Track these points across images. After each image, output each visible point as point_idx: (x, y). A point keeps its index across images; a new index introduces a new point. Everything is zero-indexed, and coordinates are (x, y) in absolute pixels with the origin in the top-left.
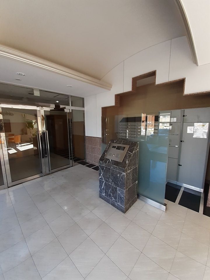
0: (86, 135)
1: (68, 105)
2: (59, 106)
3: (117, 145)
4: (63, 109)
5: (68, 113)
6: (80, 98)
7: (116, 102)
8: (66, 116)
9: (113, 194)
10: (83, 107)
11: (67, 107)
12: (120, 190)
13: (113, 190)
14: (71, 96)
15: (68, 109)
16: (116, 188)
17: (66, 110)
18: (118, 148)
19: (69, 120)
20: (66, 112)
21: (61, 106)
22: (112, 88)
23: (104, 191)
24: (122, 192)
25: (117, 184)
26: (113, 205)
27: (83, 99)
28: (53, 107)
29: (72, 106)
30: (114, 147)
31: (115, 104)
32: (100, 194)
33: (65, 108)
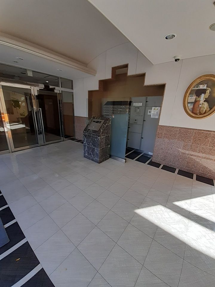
0: (75, 115)
1: (58, 86)
2: (49, 87)
3: (96, 120)
4: (53, 90)
5: (59, 94)
6: (69, 80)
7: (99, 87)
8: (57, 96)
9: (93, 152)
10: (72, 89)
11: (56, 88)
12: (96, 149)
13: (92, 150)
14: (61, 78)
15: (58, 90)
16: (94, 148)
17: (56, 91)
18: (97, 122)
19: (59, 100)
20: (57, 93)
21: (51, 87)
22: (96, 74)
23: (87, 152)
24: (97, 150)
25: (95, 146)
26: (93, 160)
27: (72, 81)
28: (42, 86)
29: (61, 87)
30: (94, 121)
31: (99, 89)
32: (84, 155)
33: (54, 89)
